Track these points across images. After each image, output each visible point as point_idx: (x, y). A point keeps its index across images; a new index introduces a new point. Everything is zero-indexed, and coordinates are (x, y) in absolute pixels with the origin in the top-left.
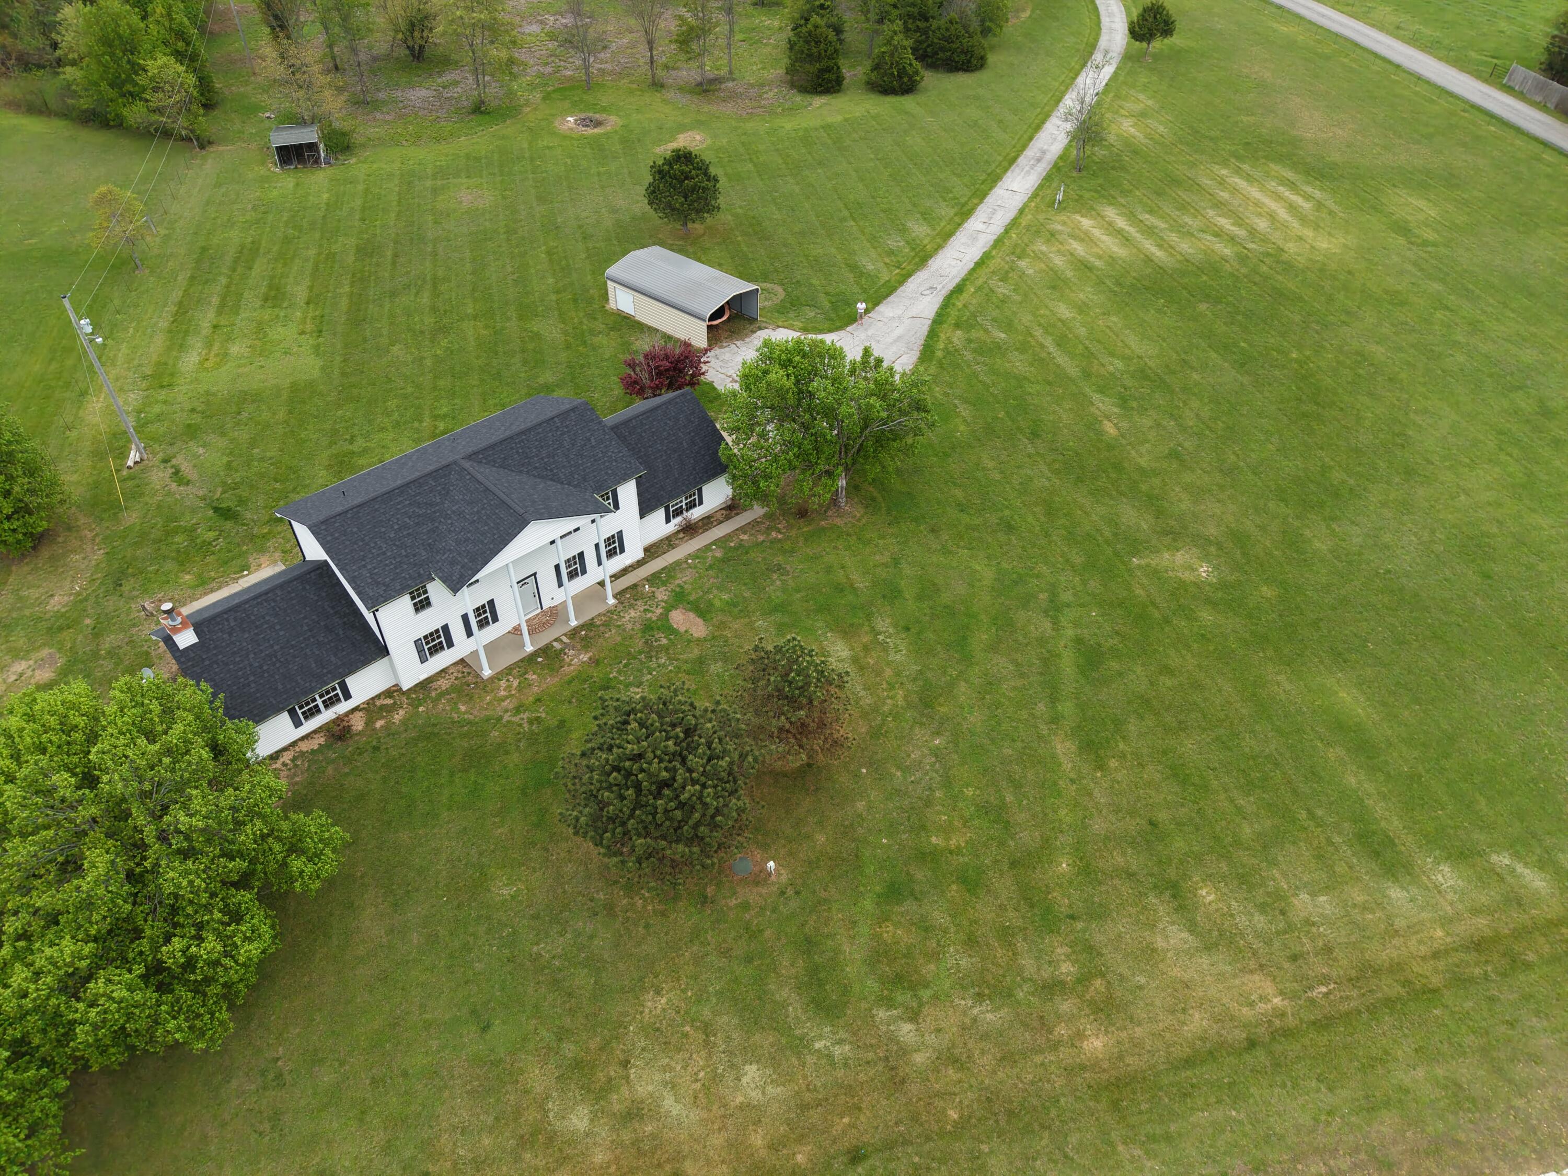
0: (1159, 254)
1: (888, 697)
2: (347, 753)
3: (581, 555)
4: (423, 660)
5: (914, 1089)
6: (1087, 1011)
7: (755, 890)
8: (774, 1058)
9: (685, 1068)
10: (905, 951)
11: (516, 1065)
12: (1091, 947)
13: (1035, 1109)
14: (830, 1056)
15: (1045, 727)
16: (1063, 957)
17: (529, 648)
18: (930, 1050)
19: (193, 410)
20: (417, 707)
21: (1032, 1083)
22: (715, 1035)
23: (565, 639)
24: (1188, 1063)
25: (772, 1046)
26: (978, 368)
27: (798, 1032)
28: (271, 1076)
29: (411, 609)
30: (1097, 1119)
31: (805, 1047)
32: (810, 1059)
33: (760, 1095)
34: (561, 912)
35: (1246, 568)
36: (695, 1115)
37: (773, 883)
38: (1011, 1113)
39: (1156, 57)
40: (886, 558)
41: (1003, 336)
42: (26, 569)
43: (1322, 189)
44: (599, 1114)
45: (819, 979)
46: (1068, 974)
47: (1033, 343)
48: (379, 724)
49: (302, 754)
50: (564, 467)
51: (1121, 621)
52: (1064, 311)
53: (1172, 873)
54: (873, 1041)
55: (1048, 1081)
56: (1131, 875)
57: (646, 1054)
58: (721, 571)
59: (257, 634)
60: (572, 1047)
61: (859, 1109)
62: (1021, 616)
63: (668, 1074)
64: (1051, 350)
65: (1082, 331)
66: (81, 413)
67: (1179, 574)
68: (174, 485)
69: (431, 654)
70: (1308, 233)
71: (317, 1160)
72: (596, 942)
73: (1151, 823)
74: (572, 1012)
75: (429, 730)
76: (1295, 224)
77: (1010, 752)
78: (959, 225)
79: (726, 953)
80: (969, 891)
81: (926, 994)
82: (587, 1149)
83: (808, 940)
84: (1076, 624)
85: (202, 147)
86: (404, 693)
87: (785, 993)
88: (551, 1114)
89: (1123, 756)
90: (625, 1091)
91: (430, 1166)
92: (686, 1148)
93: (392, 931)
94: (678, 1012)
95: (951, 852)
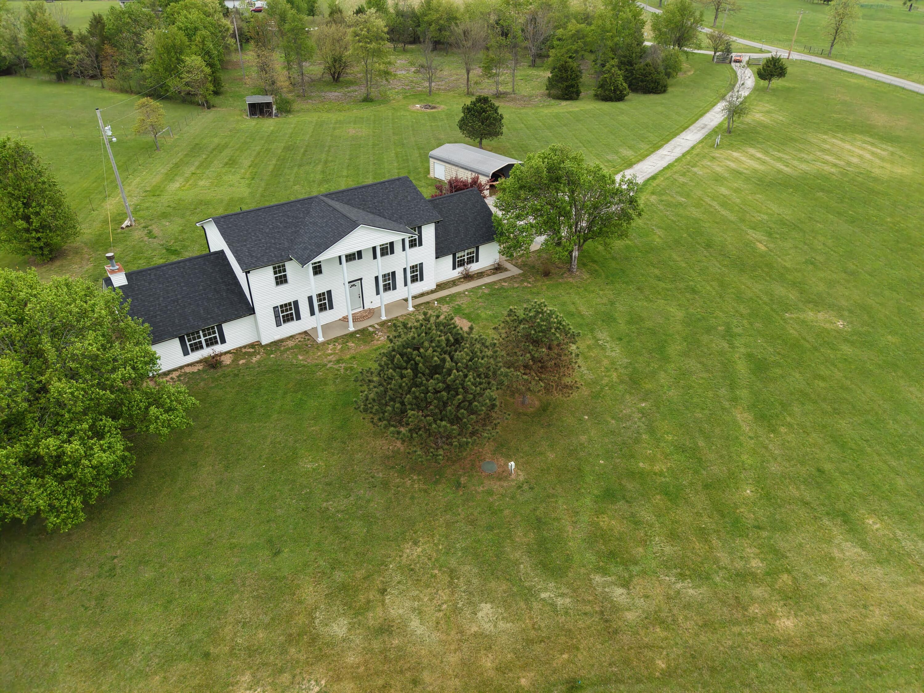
0: (786, 169)
1: (606, 376)
2: (216, 376)
3: (394, 273)
4: (278, 324)
5: (626, 638)
6: (778, 597)
7: (498, 483)
8: (506, 601)
9: (431, 600)
10: (617, 535)
11: (295, 582)
12: (775, 550)
13: (735, 668)
14: (553, 605)
15: (727, 403)
16: (752, 555)
17: (352, 329)
18: (640, 611)
19: (169, 206)
20: (270, 355)
21: (732, 648)
22: (458, 579)
23: (376, 326)
24: (873, 648)
25: (505, 592)
26: (668, 213)
27: (527, 584)
28: (106, 568)
29: (274, 281)
30: (794, 684)
31: (532, 595)
32: (536, 605)
33: (492, 628)
34: (349, 482)
35: (873, 325)
36: (436, 636)
37: (513, 480)
38: (713, 670)
39: (774, 90)
40: (605, 300)
41: (684, 200)
42: (44, 270)
43: (892, 146)
44: (356, 626)
45: (546, 548)
46: (758, 568)
47: (704, 204)
48: (241, 362)
49: (186, 374)
50: (388, 209)
51: (780, 347)
52: (723, 190)
53: (840, 505)
54: (591, 598)
55: (747, 648)
56: (806, 504)
57: (400, 586)
58: (488, 300)
59: (168, 286)
60: (342, 575)
61: (578, 649)
62: (705, 339)
63: (416, 603)
64: (717, 207)
65: (738, 201)
66: (103, 204)
67: (823, 325)
68: (146, 238)
69: (284, 322)
70: (888, 166)
71: (124, 632)
72: (372, 505)
73: (819, 470)
74: (346, 550)
75: (275, 368)
76: (877, 161)
77: (701, 415)
78: (653, 152)
79: (472, 522)
80: (670, 500)
81: (635, 569)
82: (342, 651)
83: (539, 520)
84: (746, 346)
85: (209, 108)
86: (262, 346)
87: (517, 555)
88: (317, 621)
89: (790, 425)
90: (379, 611)
91: (212, 648)
92: (425, 661)
93: (221, 483)
94: (430, 559)
95: (655, 474)
